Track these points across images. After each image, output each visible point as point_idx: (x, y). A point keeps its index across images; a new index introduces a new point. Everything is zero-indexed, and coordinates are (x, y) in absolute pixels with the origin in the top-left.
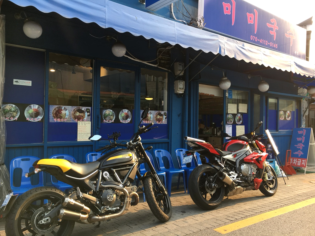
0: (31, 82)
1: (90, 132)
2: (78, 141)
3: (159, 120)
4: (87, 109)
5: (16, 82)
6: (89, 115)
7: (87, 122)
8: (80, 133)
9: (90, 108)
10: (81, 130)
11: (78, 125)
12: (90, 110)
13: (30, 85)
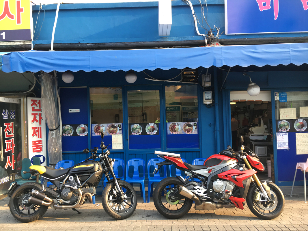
0: (79, 109)
1: (122, 143)
2: (113, 149)
3: (188, 131)
4: (119, 125)
5: (70, 111)
6: (121, 129)
7: (119, 135)
8: (114, 143)
9: (121, 124)
10: (115, 141)
11: (112, 138)
12: (121, 126)
13: (79, 112)
